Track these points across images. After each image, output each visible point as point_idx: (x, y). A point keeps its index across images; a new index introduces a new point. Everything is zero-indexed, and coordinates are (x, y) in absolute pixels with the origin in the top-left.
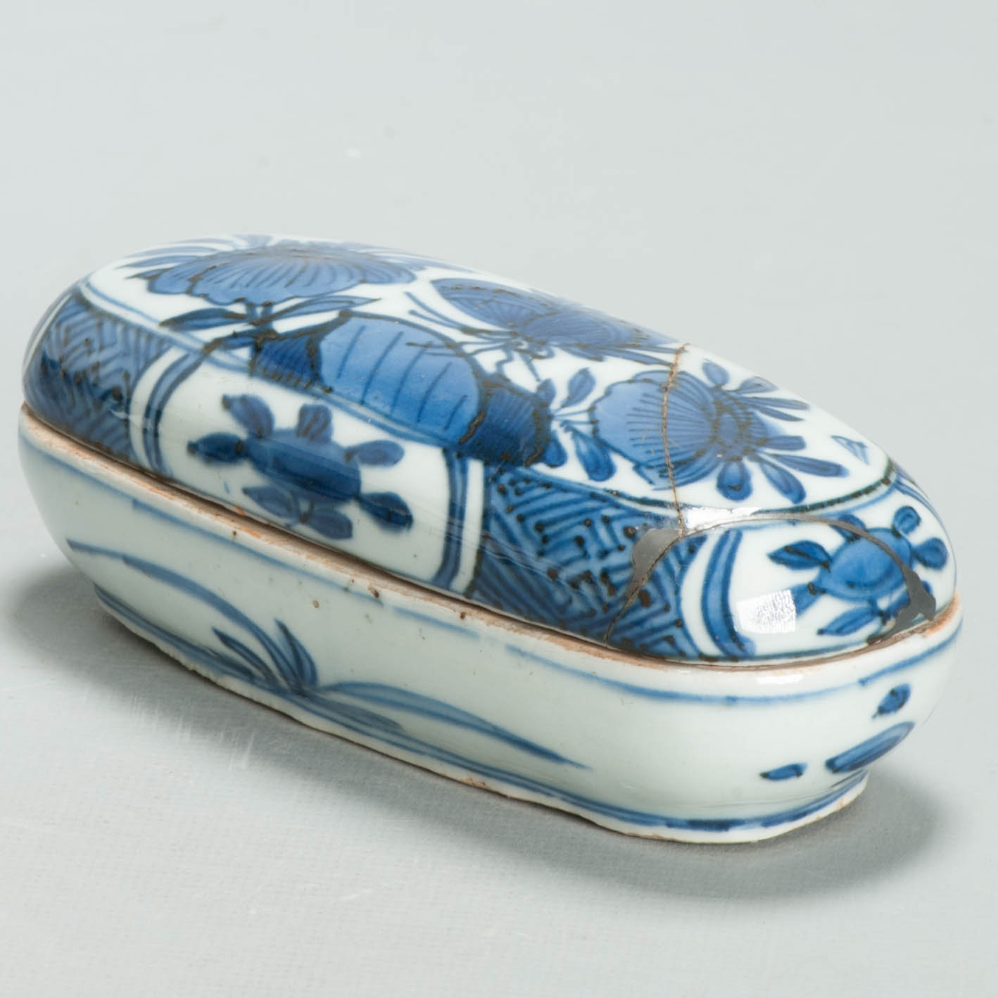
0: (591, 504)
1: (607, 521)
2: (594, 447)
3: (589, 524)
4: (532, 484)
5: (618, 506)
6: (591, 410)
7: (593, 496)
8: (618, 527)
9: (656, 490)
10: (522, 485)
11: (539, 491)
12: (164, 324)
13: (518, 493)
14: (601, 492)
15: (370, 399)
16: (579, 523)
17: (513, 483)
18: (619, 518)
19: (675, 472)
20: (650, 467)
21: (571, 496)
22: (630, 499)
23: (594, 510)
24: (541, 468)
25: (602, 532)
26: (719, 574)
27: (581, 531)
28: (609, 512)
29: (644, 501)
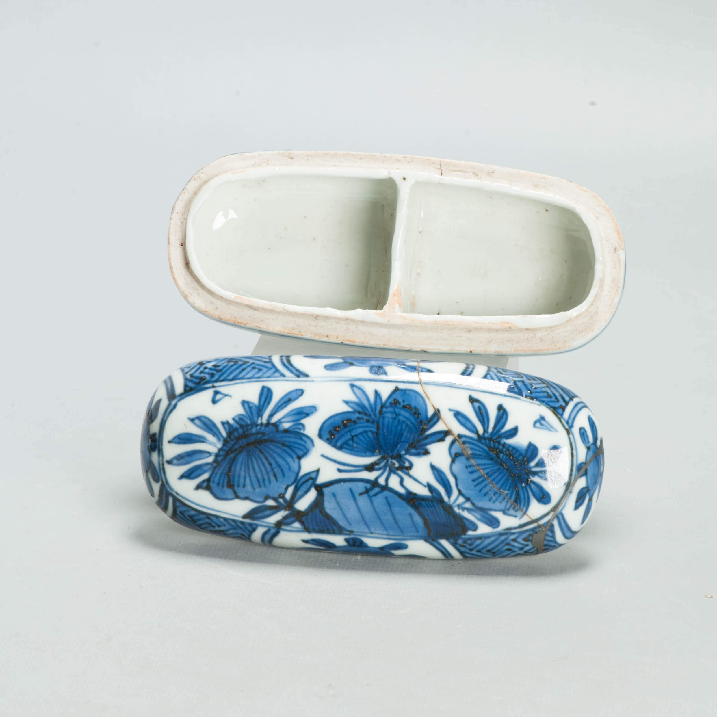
0: (503, 538)
1: (514, 540)
2: (481, 513)
3: (508, 544)
4: (473, 540)
5: (513, 534)
6: (460, 493)
7: (501, 534)
8: (520, 540)
9: (520, 519)
10: (469, 542)
11: (478, 542)
12: (245, 517)
13: (470, 545)
14: (503, 532)
15: (373, 530)
16: (505, 546)
17: (465, 542)
18: (518, 537)
19: (518, 505)
20: (508, 510)
21: (492, 539)
22: (515, 528)
23: (506, 539)
24: (470, 533)
25: (516, 544)
26: (565, 529)
27: (507, 547)
28: (512, 537)
29: (521, 526)
